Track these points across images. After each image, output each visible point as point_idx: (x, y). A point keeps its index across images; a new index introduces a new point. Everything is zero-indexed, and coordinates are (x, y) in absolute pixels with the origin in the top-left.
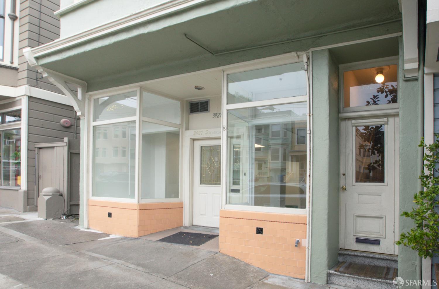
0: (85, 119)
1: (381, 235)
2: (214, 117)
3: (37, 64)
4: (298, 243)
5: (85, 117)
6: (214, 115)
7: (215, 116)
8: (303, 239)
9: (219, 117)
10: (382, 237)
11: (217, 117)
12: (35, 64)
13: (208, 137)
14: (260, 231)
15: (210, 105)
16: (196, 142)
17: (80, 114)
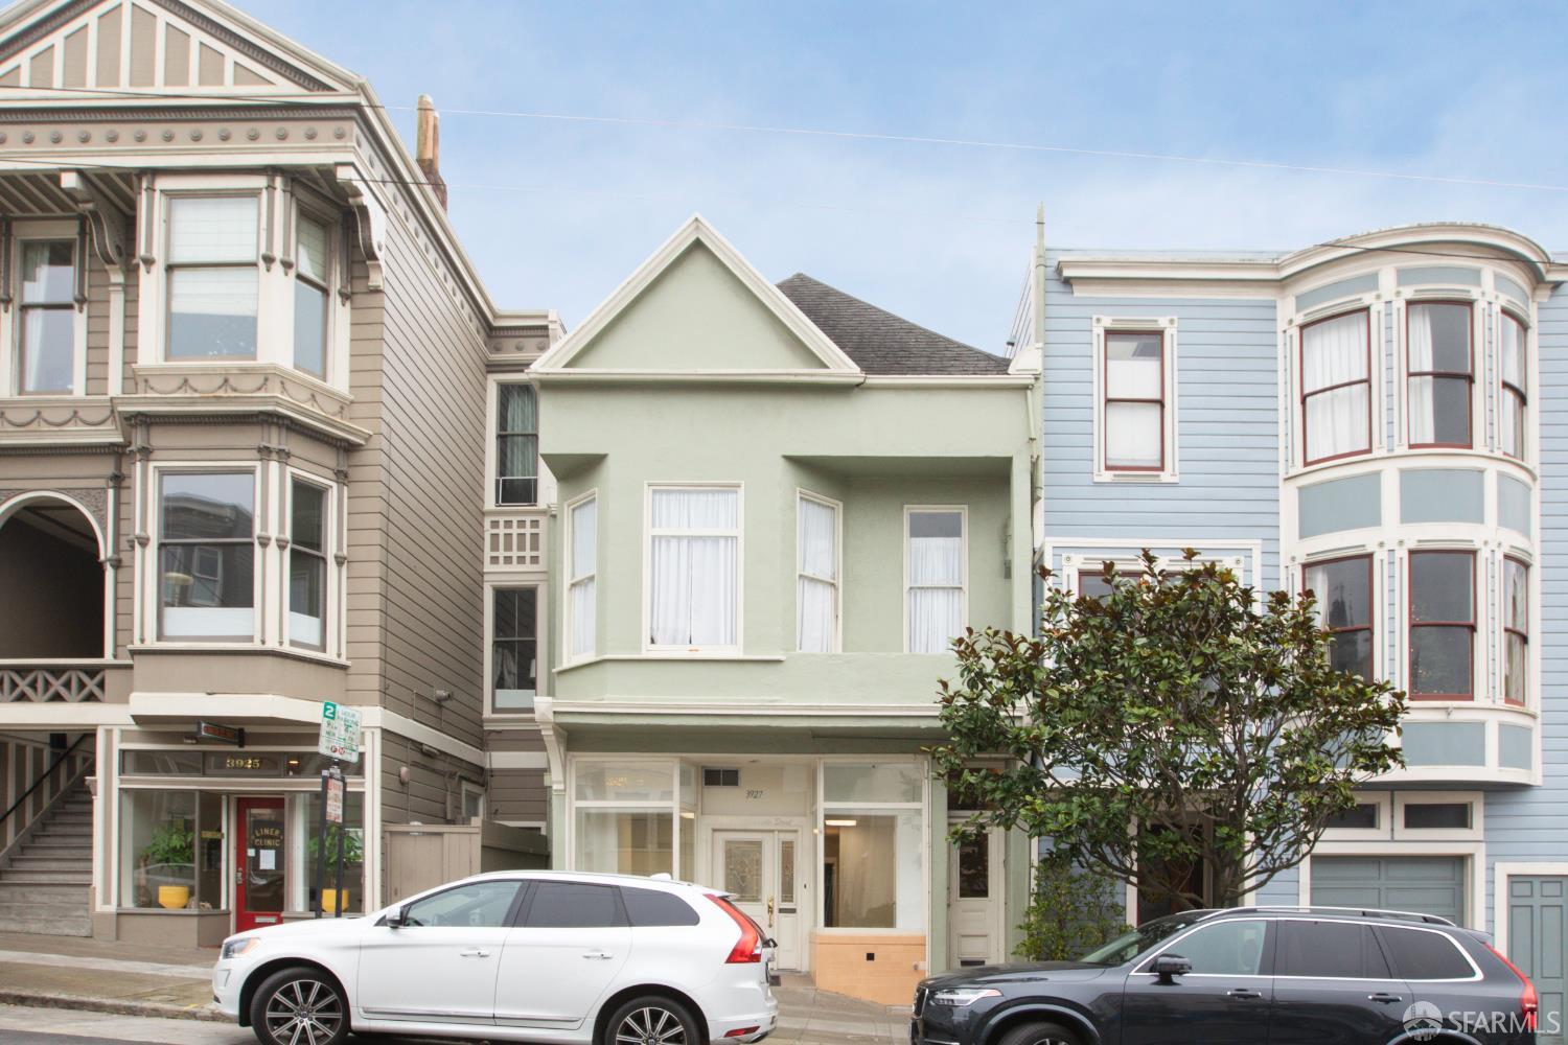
0: (566, 797)
1: (986, 955)
2: (749, 796)
3: (553, 722)
4: (916, 967)
5: (565, 792)
6: (748, 794)
8: (920, 962)
9: (757, 797)
10: (987, 957)
11: (754, 797)
12: (551, 720)
13: (746, 828)
14: (871, 957)
15: (742, 776)
16: (717, 834)
17: (561, 787)
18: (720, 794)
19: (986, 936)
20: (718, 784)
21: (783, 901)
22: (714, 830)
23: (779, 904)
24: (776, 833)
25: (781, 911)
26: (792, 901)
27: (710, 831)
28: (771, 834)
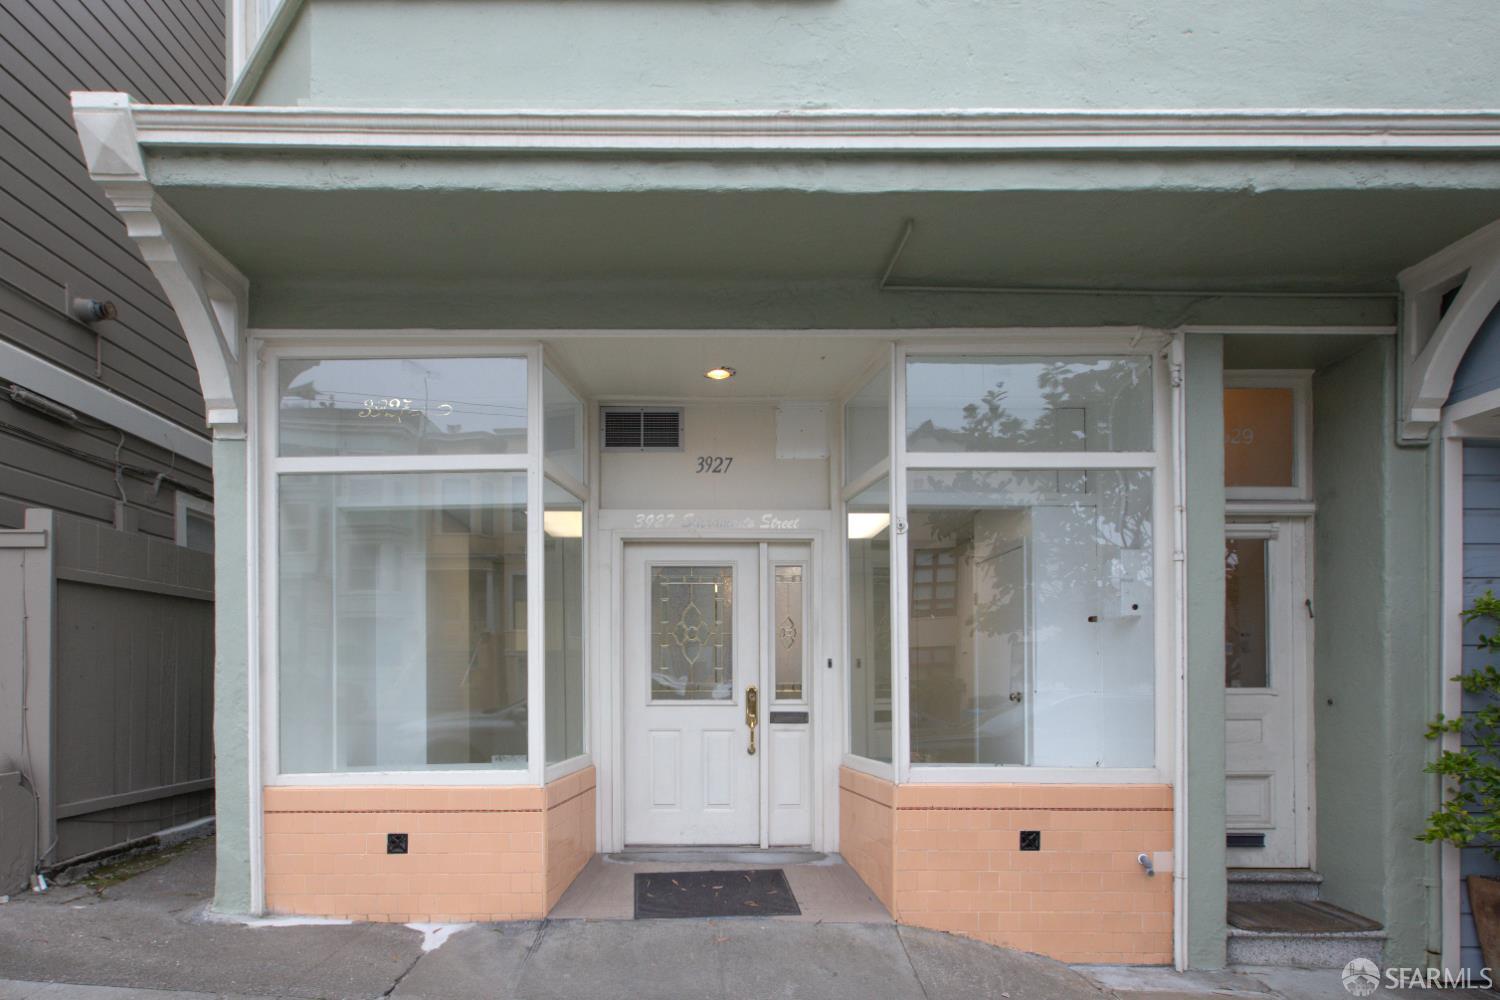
0: (249, 443)
1: (1266, 822)
2: (702, 469)
3: (143, 178)
4: (1146, 866)
5: (246, 431)
6: (701, 464)
7: (706, 467)
8: (1156, 853)
9: (719, 471)
10: (1268, 826)
11: (715, 471)
12: (137, 175)
13: (696, 536)
14: (1030, 841)
15: (688, 429)
16: (632, 552)
17: (230, 416)
18: (641, 465)
19: (1266, 777)
20: (634, 443)
21: (779, 696)
22: (628, 543)
23: (770, 704)
24: (763, 546)
25: (776, 717)
26: (799, 696)
27: (618, 545)
28: (751, 552)
